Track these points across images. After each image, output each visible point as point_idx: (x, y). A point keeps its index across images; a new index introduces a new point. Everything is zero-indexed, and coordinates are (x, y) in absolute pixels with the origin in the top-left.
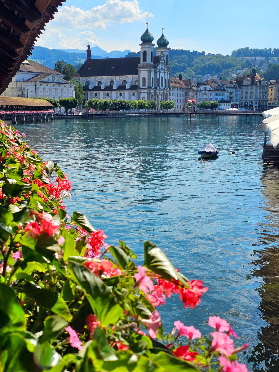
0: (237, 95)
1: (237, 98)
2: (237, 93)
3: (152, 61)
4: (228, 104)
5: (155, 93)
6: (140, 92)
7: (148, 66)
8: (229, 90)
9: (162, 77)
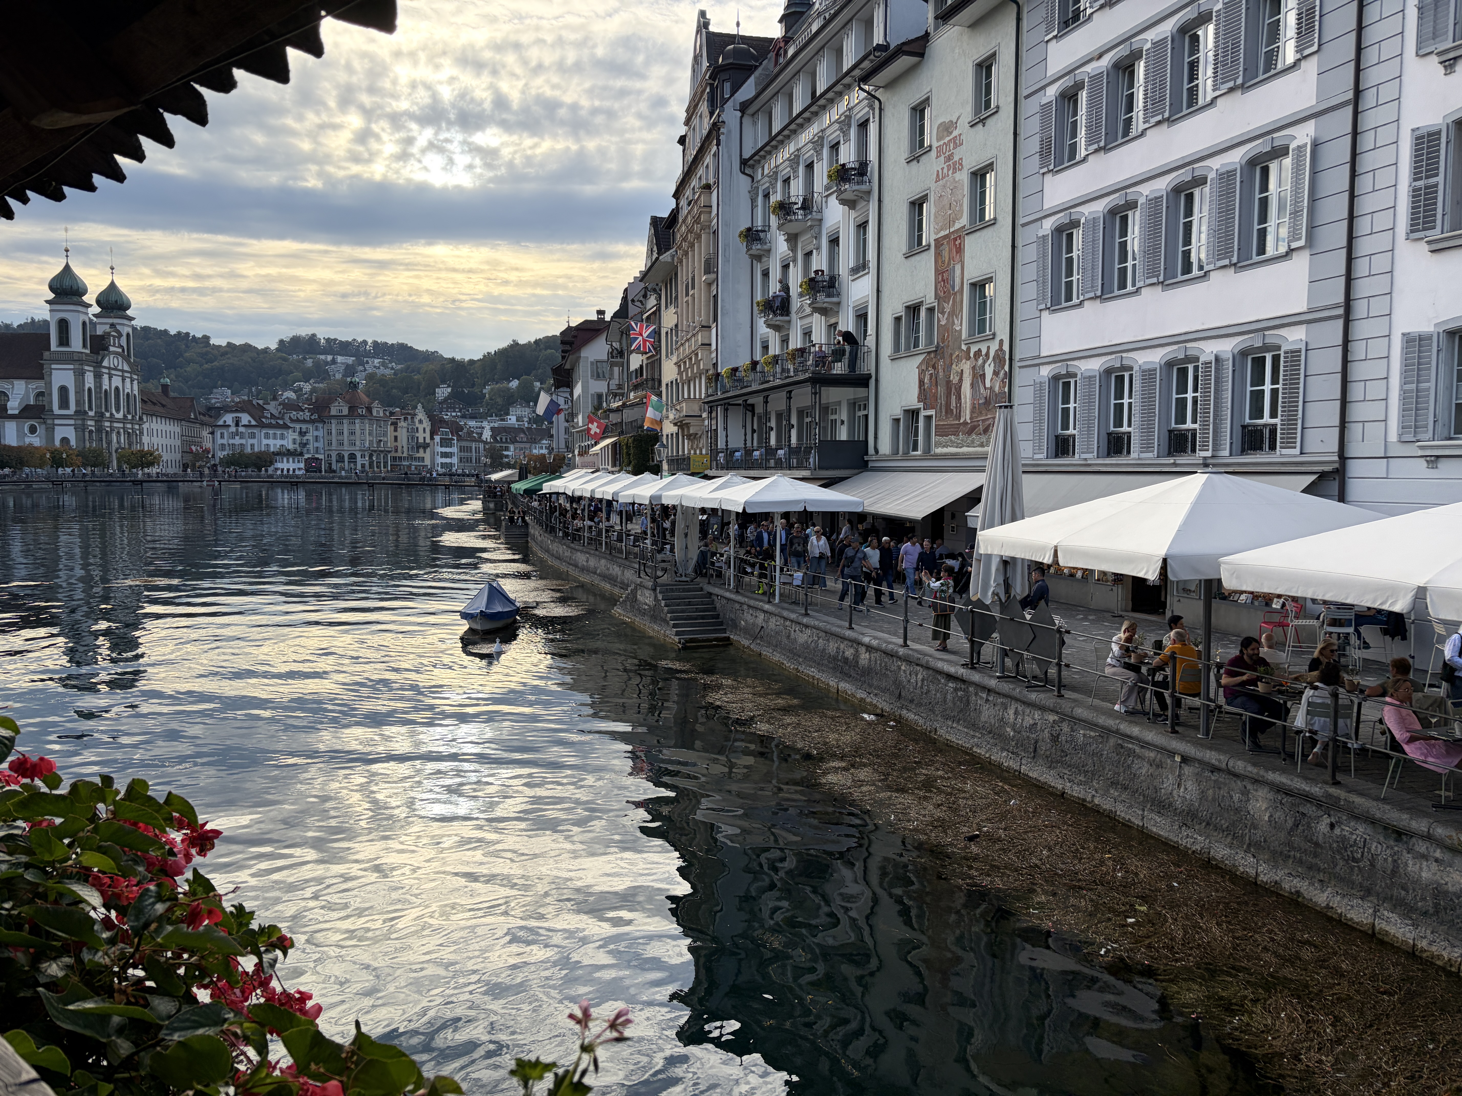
0: (317, 438)
1: (316, 445)
2: (316, 433)
3: (84, 346)
4: (296, 458)
5: (100, 429)
6: (54, 425)
7: (76, 358)
8: (298, 426)
9: (117, 388)
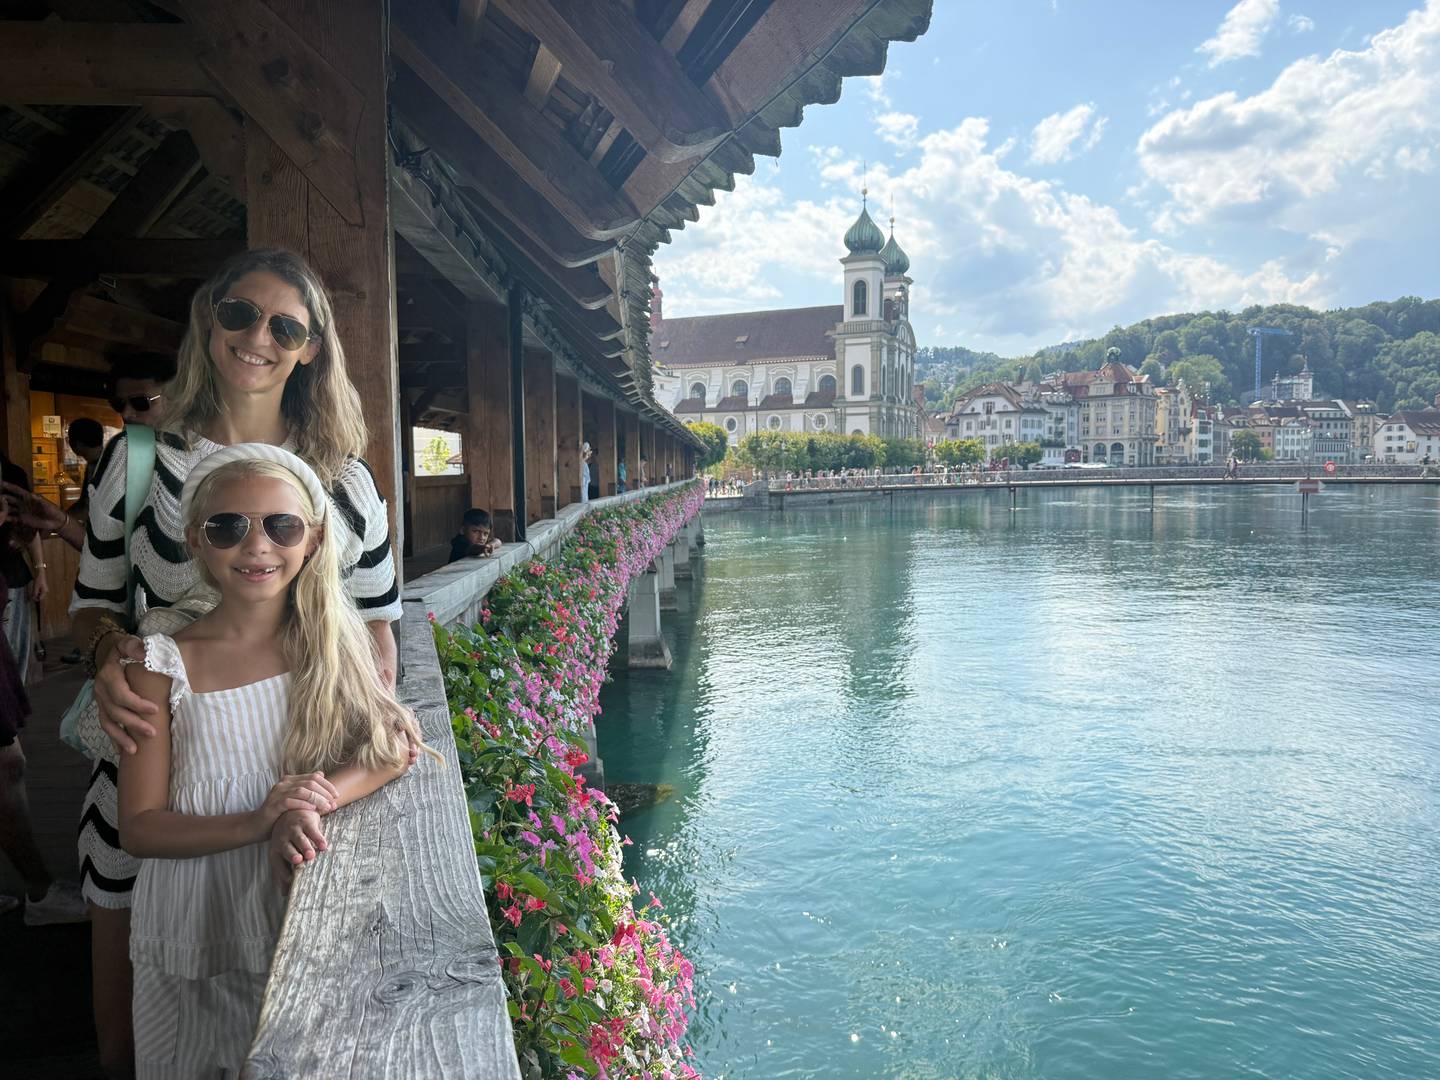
0: (1071, 426)
1: (1071, 433)
2: (1071, 419)
3: (881, 315)
4: (1057, 450)
5: (891, 418)
6: (846, 414)
7: (874, 328)
8: (1056, 412)
9: (902, 368)
